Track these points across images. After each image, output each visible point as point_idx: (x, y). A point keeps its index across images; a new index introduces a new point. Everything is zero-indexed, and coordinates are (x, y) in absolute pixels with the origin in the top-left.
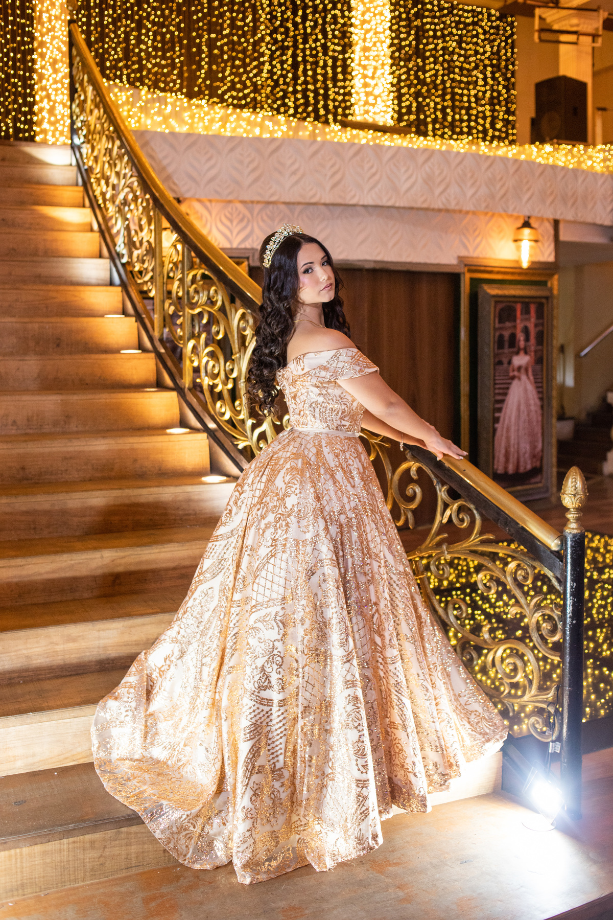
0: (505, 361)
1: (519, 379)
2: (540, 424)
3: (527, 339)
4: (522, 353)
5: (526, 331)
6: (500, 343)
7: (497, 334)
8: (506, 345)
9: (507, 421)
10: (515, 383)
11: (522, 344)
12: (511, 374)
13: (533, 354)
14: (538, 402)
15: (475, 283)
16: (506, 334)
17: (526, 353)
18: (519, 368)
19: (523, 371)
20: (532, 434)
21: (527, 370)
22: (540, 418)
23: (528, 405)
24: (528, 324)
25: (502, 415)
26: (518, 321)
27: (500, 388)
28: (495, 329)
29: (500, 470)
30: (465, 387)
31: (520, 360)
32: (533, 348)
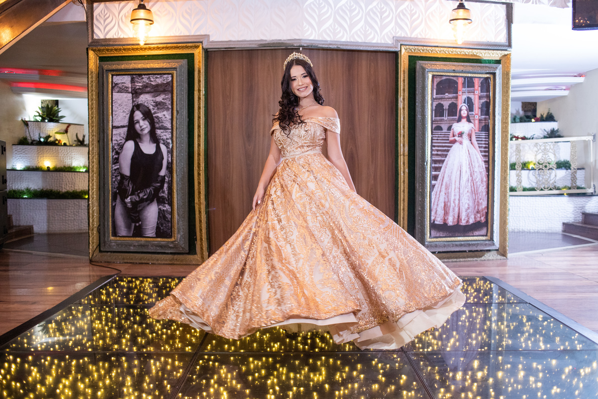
0: (445, 127)
1: (461, 143)
2: (485, 184)
4: (464, 120)
5: (470, 102)
6: (439, 111)
7: (435, 104)
8: (446, 113)
9: (446, 179)
10: (456, 146)
11: (464, 113)
12: (451, 139)
13: (477, 122)
14: (483, 165)
15: (413, 60)
16: (446, 104)
17: (469, 121)
18: (461, 134)
19: (465, 137)
21: (470, 136)
22: (485, 179)
24: (471, 96)
25: (441, 174)
26: (460, 93)
27: (438, 150)
28: (433, 99)
29: (439, 221)
31: (462, 127)
32: (477, 117)
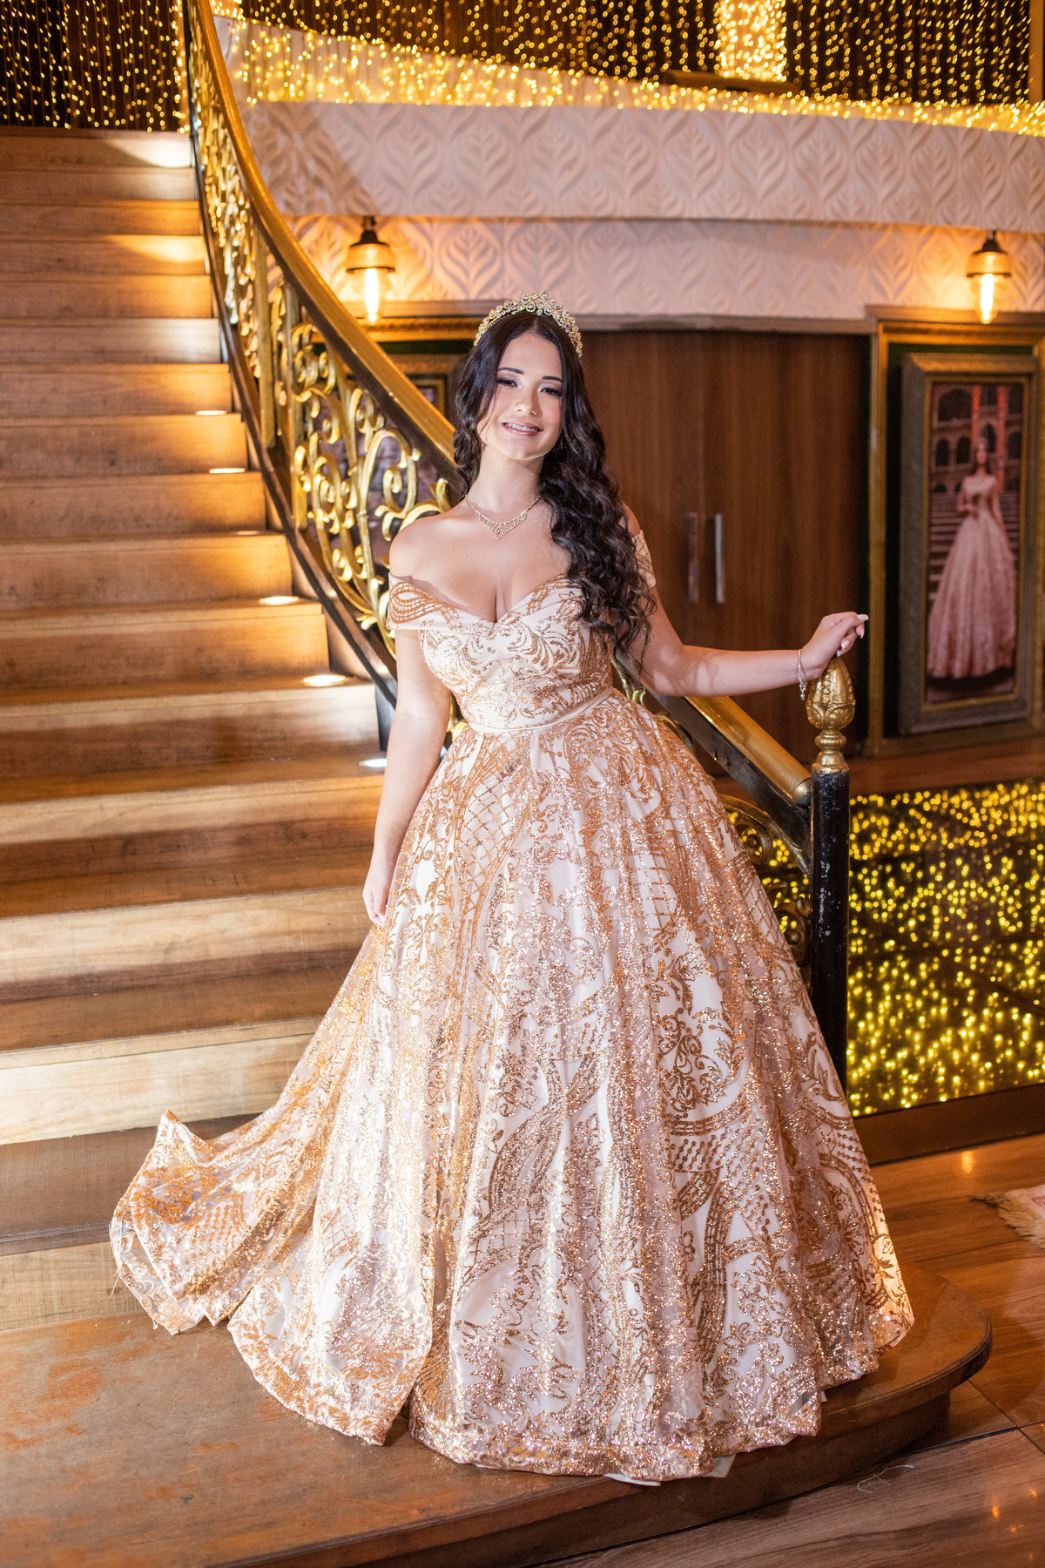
0: (950, 485)
1: (976, 516)
2: (1012, 594)
3: (991, 448)
4: (981, 471)
5: (990, 433)
6: (942, 454)
7: (936, 440)
8: (953, 458)
9: (951, 588)
10: (968, 523)
11: (981, 456)
12: (961, 508)
13: (1001, 473)
14: (1010, 557)
15: (897, 351)
16: (953, 440)
17: (989, 471)
18: (976, 499)
19: (982, 503)
20: (998, 612)
21: (989, 501)
22: (1012, 584)
23: (990, 560)
24: (993, 422)
25: (942, 578)
26: (975, 417)
27: (939, 533)
28: (932, 431)
29: (939, 670)
30: (877, 531)
31: (978, 484)
32: (1001, 463)
